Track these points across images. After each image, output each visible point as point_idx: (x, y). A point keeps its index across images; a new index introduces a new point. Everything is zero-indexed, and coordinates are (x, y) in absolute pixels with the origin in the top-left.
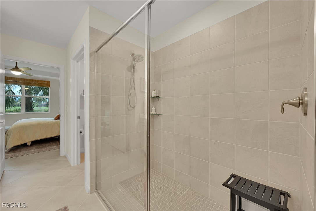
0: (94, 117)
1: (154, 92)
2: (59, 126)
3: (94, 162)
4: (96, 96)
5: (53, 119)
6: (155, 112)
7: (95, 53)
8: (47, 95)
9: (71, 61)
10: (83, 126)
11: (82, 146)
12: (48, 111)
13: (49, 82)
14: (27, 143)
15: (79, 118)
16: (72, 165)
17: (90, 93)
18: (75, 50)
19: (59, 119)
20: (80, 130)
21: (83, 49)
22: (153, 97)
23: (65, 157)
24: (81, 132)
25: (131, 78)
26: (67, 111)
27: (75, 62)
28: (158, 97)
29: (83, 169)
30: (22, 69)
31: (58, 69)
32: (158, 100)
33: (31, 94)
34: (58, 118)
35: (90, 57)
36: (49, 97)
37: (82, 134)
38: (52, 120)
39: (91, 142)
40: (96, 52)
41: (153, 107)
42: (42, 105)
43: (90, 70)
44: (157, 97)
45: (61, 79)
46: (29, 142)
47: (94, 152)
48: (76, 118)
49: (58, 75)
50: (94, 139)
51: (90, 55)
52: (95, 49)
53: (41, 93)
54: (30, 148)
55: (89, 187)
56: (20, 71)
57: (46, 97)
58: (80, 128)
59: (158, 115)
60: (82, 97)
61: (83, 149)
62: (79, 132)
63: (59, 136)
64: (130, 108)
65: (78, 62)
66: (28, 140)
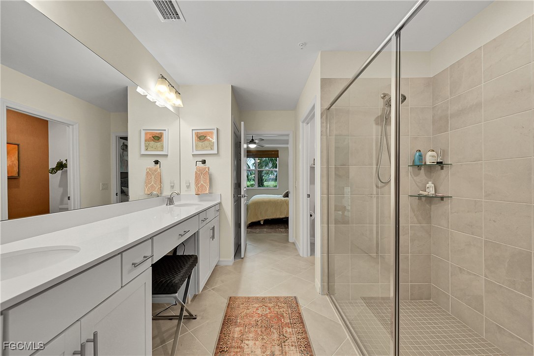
0: (326, 196)
1: (430, 153)
2: (287, 205)
3: (326, 255)
4: (328, 168)
5: (282, 196)
6: (434, 192)
7: (327, 112)
8: (276, 167)
9: (301, 124)
10: (313, 208)
11: (313, 235)
12: (276, 186)
13: (278, 151)
14: (259, 221)
15: (309, 196)
16: (301, 255)
17: (322, 164)
18: (304, 111)
19: (288, 197)
20: (310, 213)
21: (313, 107)
22: (428, 163)
23: (294, 244)
24: (311, 216)
25: (381, 135)
26: (296, 187)
27: (305, 124)
28: (441, 163)
29: (313, 263)
30: (257, 141)
31: (288, 135)
32: (442, 168)
33: (262, 167)
34: (287, 195)
35: (321, 117)
36: (277, 170)
37: (312, 218)
38: (280, 197)
39: (322, 227)
40: (328, 109)
41: (430, 183)
42: (270, 179)
43: (321, 135)
44: (437, 163)
45: (290, 146)
46: (262, 220)
47: (326, 242)
48: (306, 196)
49: (287, 142)
50: (326, 225)
51: (321, 115)
52: (327, 106)
53: (270, 165)
54: (263, 227)
55: (320, 286)
56: (255, 143)
57: (275, 169)
58: (310, 210)
59: (442, 198)
60: (313, 169)
61: (313, 238)
62: (309, 215)
63: (288, 217)
64: (380, 184)
65: (308, 124)
66: (262, 218)
